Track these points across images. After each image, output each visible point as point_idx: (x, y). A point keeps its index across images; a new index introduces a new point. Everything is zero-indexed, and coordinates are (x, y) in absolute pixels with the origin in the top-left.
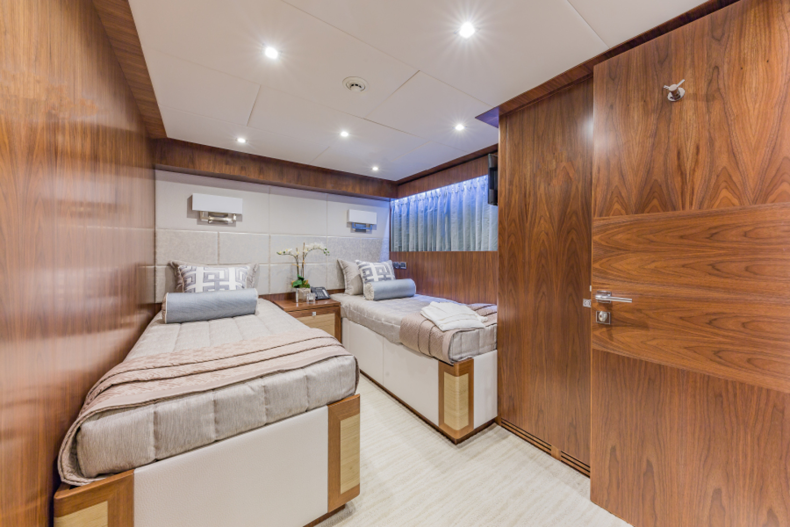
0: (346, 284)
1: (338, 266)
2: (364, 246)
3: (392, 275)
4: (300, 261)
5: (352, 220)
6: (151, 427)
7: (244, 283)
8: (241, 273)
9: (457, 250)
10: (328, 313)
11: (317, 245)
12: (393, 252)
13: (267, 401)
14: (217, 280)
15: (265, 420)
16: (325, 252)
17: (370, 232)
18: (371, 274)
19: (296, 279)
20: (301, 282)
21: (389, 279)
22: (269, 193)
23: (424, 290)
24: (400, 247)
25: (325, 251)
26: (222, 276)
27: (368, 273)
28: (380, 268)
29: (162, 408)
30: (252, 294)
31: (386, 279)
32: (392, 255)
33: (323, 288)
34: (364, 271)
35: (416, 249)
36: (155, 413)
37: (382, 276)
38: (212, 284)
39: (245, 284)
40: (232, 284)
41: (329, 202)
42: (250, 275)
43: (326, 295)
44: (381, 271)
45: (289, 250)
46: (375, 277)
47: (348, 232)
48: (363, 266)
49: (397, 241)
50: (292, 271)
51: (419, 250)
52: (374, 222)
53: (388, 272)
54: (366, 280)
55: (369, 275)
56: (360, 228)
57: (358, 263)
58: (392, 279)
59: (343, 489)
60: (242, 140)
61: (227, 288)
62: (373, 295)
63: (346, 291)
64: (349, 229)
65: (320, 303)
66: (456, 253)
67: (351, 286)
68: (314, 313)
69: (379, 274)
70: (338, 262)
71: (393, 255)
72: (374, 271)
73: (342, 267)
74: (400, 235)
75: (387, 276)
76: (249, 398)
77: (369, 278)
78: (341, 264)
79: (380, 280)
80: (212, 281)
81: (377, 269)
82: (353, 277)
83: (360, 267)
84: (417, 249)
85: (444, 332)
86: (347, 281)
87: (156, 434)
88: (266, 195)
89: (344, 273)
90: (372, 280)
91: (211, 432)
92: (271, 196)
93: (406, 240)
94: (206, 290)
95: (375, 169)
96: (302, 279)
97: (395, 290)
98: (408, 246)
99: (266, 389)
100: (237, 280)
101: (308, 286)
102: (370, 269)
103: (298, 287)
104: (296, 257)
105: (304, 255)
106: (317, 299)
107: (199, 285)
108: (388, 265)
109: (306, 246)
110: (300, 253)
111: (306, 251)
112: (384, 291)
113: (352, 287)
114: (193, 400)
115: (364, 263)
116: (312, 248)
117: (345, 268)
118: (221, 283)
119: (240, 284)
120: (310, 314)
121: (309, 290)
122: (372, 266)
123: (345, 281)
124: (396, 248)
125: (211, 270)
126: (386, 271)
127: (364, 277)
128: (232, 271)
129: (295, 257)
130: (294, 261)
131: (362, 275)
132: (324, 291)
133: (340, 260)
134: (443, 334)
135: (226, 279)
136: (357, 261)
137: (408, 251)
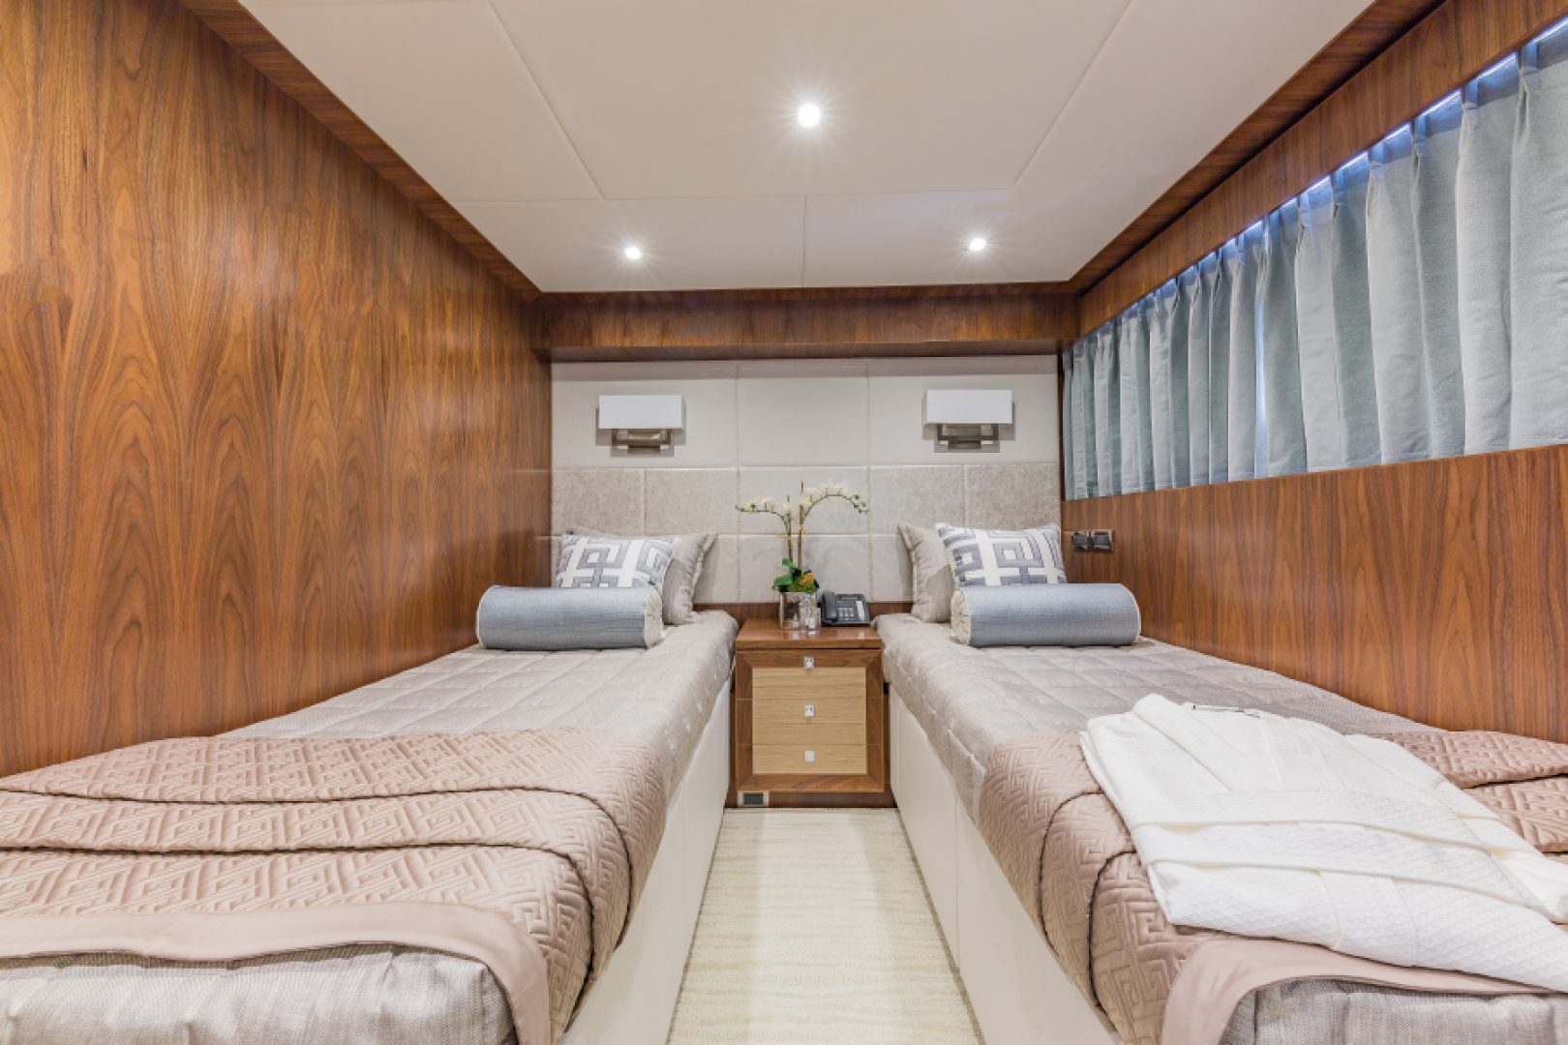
0: (915, 588)
1: (900, 543)
2: (975, 488)
3: (1052, 571)
4: (795, 527)
5: (934, 418)
7: (654, 573)
8: (653, 552)
9: (1341, 464)
10: (845, 664)
11: (834, 486)
12: (1073, 502)
14: (601, 564)
16: (860, 504)
17: (996, 449)
18: (978, 565)
19: (785, 570)
20: (795, 580)
21: (1042, 580)
22: (737, 377)
23: (1179, 627)
24: (1093, 484)
25: (856, 502)
26: (612, 557)
27: (967, 559)
28: (1009, 547)
31: (1026, 580)
32: (1068, 510)
33: (861, 598)
34: (958, 555)
35: (1146, 483)
37: (1015, 572)
38: (592, 572)
39: (659, 575)
40: (628, 575)
41: (875, 381)
42: (689, 559)
43: (862, 615)
44: (1010, 555)
45: (766, 501)
46: (991, 573)
47: (928, 449)
48: (957, 539)
49: (1082, 468)
51: (1157, 487)
52: (1004, 418)
53: (1038, 558)
54: (963, 580)
55: (971, 568)
56: (962, 438)
57: (941, 533)
58: (1052, 579)
60: (633, 253)
61: (613, 583)
62: (968, 628)
63: (915, 609)
64: (931, 443)
65: (831, 637)
66: (1330, 480)
67: (925, 597)
68: (809, 663)
69: (1002, 563)
70: (900, 532)
71: (1070, 510)
72: (988, 556)
73: (909, 544)
74: (1091, 448)
75: (1033, 572)
77: (970, 575)
78: (906, 536)
79: (1007, 581)
81: (999, 551)
82: (933, 571)
83: (947, 543)
84: (1150, 484)
85: (1182, 929)
86: (919, 583)
88: (730, 382)
89: (913, 559)
90: (979, 583)
92: (741, 382)
93: (1109, 461)
94: (577, 584)
95: (978, 245)
96: (798, 571)
97: (1045, 618)
98: (1117, 477)
100: (641, 566)
101: (813, 589)
102: (974, 550)
103: (786, 588)
104: (787, 519)
105: (803, 513)
107: (569, 573)
108: (1043, 541)
109: (807, 489)
110: (794, 508)
111: (807, 503)
112: (1005, 619)
113: (930, 599)
115: (959, 531)
116: (821, 492)
117: (915, 547)
118: (607, 572)
119: (644, 575)
120: (800, 663)
121: (813, 599)
122: (984, 540)
123: (915, 581)
124: (1079, 489)
125: (598, 543)
126: (1029, 556)
127: (958, 572)
128: (635, 546)
129: (783, 518)
130: (781, 527)
131: (954, 567)
132: (859, 604)
133: (904, 525)
134: (1174, 941)
135: (619, 564)
136: (940, 526)
137: (1119, 494)
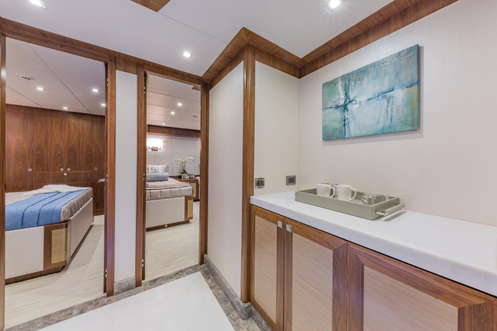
4: (184, 164)
6: (149, 194)
8: (163, 168)
10: (193, 183)
11: (190, 158)
13: (171, 193)
14: (155, 170)
15: (170, 197)
16: (194, 160)
19: (182, 170)
20: (184, 172)
26: (157, 169)
29: (151, 191)
30: (167, 174)
33: (193, 174)
36: (150, 192)
38: (154, 171)
39: (164, 171)
40: (160, 171)
41: (196, 142)
42: (166, 168)
43: (194, 177)
45: (179, 160)
50: (181, 167)
59: (189, 216)
61: (158, 172)
65: (191, 179)
68: (189, 182)
76: (167, 192)
80: (154, 170)
87: (150, 195)
91: (160, 197)
94: (152, 172)
96: (184, 171)
99: (170, 191)
100: (162, 170)
101: (187, 173)
103: (183, 173)
104: (182, 162)
105: (185, 162)
106: (190, 178)
107: (150, 171)
109: (186, 158)
110: (183, 161)
111: (186, 160)
114: (156, 190)
118: (157, 171)
120: (187, 182)
121: (187, 175)
125: (154, 166)
128: (160, 166)
130: (182, 164)
135: (158, 170)
